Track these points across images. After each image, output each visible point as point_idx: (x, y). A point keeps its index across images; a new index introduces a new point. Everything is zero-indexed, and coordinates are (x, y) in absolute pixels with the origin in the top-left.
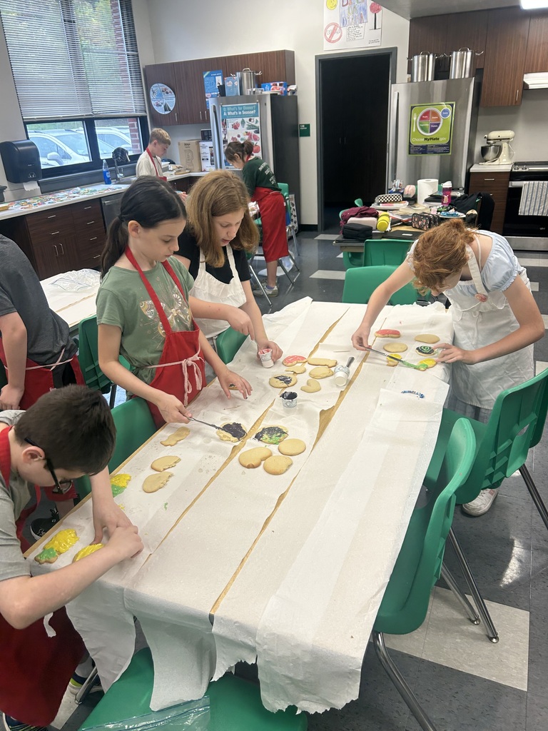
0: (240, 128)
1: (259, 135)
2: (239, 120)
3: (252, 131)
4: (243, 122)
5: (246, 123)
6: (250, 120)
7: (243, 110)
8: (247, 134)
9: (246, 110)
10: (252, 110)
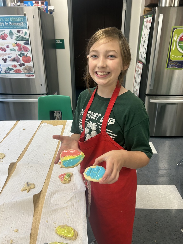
0: (9, 38)
1: (29, 47)
2: (7, 31)
3: (22, 43)
4: (11, 33)
5: (15, 35)
6: (19, 32)
7: (9, 21)
8: (17, 45)
9: (12, 22)
10: (20, 22)
